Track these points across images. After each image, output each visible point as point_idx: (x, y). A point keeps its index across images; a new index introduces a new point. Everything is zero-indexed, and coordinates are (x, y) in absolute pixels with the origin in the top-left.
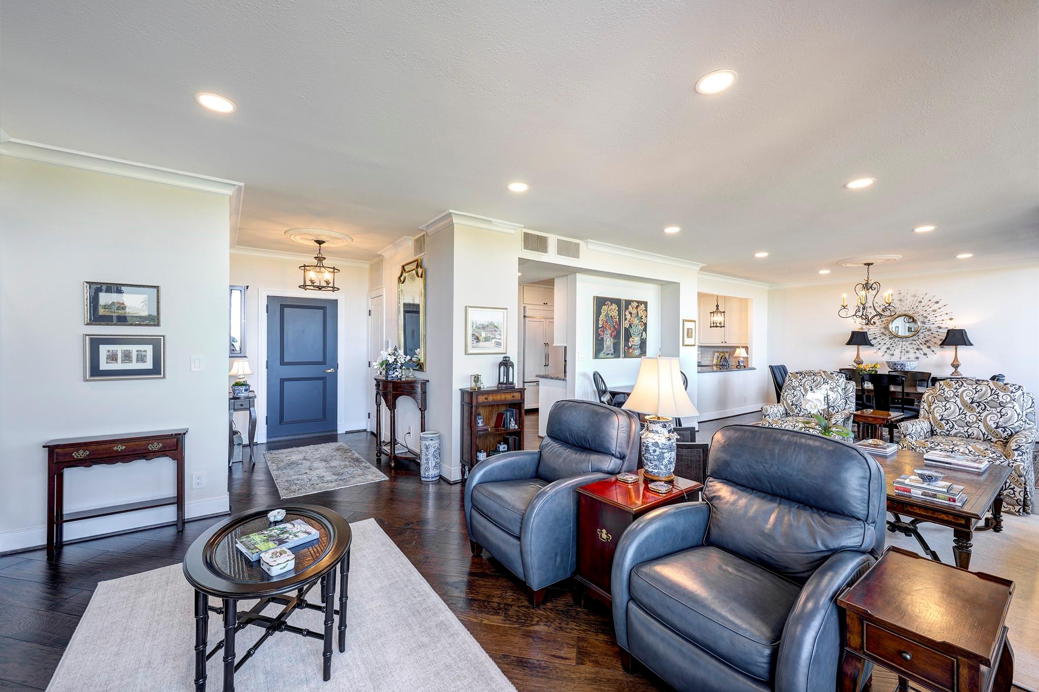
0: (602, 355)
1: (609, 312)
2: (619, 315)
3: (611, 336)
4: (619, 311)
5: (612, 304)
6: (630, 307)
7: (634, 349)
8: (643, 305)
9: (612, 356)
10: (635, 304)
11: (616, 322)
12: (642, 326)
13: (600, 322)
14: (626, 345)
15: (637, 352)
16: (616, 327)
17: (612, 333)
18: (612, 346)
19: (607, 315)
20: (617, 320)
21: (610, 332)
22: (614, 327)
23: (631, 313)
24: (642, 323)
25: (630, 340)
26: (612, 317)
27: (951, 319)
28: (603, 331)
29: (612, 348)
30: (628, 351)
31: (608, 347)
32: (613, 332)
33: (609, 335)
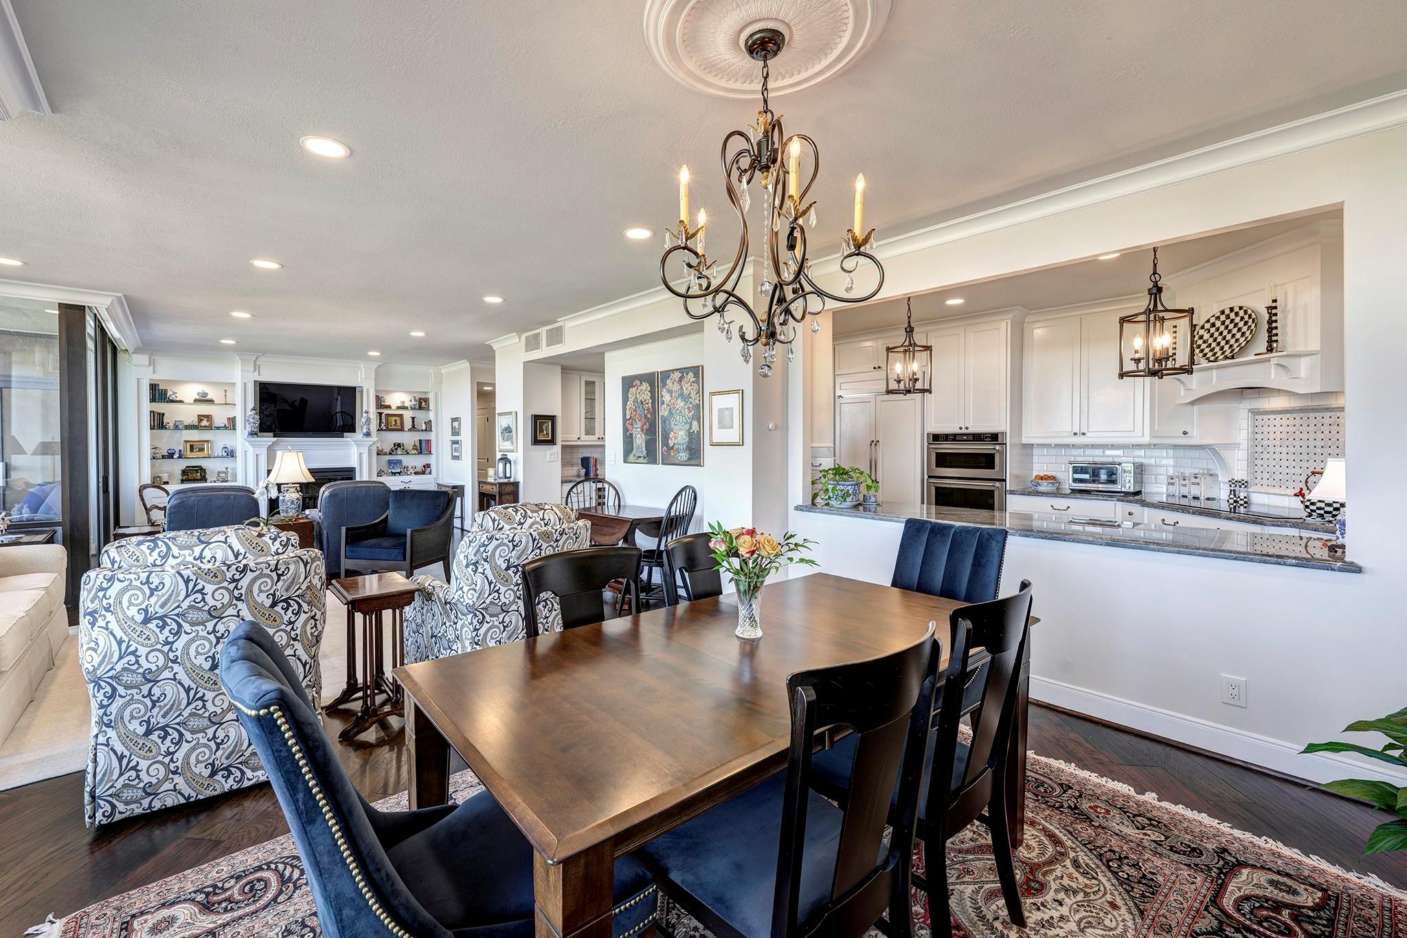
0: (631, 458)
1: (638, 396)
2: (653, 397)
3: (642, 430)
4: (652, 391)
5: (641, 383)
6: (668, 382)
7: (678, 451)
8: (691, 374)
9: (645, 461)
10: (677, 375)
11: (648, 409)
12: (690, 412)
13: (628, 413)
14: (665, 444)
15: (683, 456)
16: (649, 416)
17: (643, 426)
18: (644, 445)
19: (635, 401)
20: (650, 405)
21: (639, 425)
22: (646, 416)
23: (670, 392)
24: (691, 406)
25: (671, 436)
26: (642, 403)
28: (632, 425)
29: (644, 449)
30: (669, 454)
31: (638, 447)
32: (645, 424)
33: (639, 429)
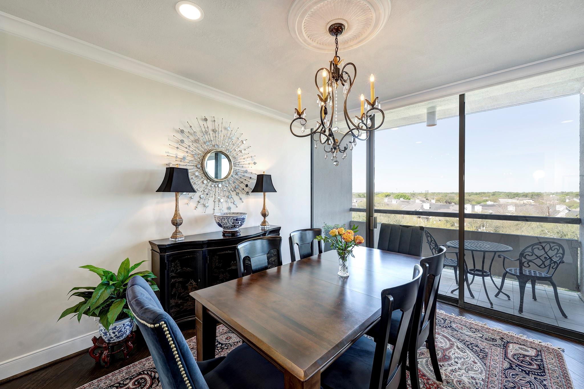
27: (255, 163)
